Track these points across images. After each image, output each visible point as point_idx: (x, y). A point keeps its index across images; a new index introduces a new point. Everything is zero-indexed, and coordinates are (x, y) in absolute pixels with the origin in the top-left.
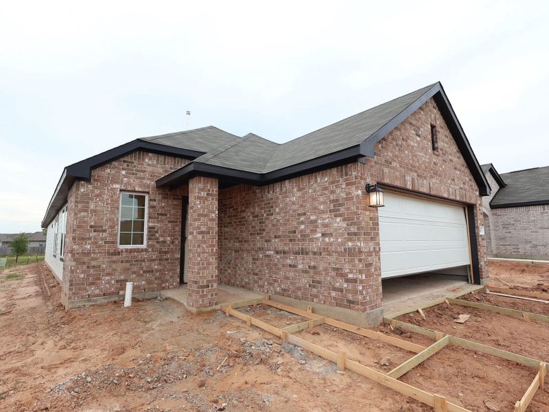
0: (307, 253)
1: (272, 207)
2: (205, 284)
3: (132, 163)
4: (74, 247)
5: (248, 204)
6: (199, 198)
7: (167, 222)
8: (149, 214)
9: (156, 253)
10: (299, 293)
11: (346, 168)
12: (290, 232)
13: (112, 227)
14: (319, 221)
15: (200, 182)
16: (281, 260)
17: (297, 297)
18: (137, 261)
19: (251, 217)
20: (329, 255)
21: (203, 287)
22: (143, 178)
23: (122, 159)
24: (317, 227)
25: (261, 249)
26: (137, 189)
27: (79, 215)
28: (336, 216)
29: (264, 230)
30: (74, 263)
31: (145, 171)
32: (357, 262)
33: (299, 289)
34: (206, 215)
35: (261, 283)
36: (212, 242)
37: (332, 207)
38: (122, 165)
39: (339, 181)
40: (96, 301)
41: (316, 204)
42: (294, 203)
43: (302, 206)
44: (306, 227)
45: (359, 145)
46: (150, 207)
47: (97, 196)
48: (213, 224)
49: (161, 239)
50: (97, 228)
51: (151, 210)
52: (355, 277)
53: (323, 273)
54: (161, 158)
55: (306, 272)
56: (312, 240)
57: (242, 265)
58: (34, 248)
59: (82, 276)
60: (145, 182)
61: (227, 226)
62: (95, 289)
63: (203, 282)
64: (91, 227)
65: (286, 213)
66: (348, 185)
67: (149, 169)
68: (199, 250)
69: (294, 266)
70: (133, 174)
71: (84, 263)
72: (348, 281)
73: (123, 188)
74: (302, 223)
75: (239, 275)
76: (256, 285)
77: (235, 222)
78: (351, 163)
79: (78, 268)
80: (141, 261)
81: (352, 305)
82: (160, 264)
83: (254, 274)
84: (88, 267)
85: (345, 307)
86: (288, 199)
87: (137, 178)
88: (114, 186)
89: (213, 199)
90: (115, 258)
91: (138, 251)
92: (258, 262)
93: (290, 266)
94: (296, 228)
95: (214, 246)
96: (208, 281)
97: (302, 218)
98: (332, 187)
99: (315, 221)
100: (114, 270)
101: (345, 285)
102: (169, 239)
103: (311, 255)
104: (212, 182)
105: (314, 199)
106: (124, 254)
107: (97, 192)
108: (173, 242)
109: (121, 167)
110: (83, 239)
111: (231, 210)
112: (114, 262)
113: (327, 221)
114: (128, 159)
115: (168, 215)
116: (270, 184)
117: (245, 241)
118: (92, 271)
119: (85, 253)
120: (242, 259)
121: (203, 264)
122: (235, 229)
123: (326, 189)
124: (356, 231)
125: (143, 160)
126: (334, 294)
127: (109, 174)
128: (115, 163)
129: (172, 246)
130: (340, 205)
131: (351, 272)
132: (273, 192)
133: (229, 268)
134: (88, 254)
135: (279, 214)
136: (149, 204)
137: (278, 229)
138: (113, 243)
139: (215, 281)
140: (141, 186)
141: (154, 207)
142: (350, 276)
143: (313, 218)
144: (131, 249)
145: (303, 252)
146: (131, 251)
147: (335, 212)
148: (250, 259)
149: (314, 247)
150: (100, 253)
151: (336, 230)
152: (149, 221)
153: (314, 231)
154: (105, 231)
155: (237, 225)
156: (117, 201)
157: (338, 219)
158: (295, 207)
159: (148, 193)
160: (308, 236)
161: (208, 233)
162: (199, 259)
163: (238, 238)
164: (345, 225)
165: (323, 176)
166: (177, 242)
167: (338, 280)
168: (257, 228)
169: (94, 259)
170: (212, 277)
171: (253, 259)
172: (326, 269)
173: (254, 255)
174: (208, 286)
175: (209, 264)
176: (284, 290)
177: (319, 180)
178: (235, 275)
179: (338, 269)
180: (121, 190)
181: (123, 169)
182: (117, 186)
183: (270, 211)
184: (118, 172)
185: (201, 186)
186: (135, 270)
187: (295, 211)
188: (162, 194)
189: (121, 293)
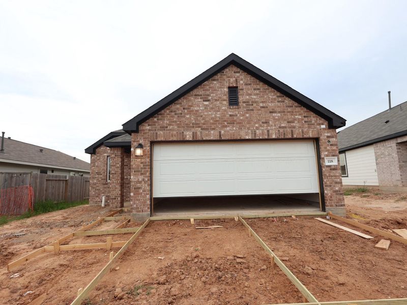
21: (113, 199)
34: (114, 166)
36: (118, 178)
47: (98, 160)
48: (118, 169)
50: (98, 173)
64: (96, 173)
88: (105, 155)
89: (118, 158)
90: (105, 186)
95: (118, 180)
96: (116, 197)
104: (118, 150)
107: (98, 158)
110: (93, 178)
112: (105, 188)
121: (113, 188)
139: (119, 196)
154: (101, 174)
161: (116, 174)
169: (97, 186)
170: (118, 194)
174: (115, 199)
175: (116, 188)
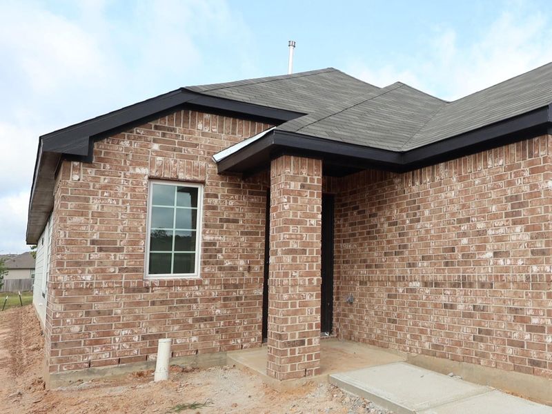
0: (471, 285)
1: (419, 208)
2: (297, 338)
3: (173, 130)
4: (60, 278)
5: (381, 205)
6: (286, 192)
7: (237, 234)
8: (206, 219)
9: (218, 287)
10: (459, 351)
11: (530, 144)
12: (445, 250)
13: (134, 243)
14: (490, 232)
15: (288, 164)
16: (432, 297)
17: (455, 358)
18: (182, 302)
19: (386, 226)
20: (504, 286)
21: (293, 344)
22: (194, 158)
23: (153, 124)
24: (486, 241)
25: (401, 279)
26: (181, 176)
27: (69, 222)
28: (515, 223)
29: (405, 247)
30: (60, 307)
31: (197, 145)
32: (544, 297)
33: (459, 344)
35: (400, 335)
36: (311, 267)
37: (509, 209)
38: (152, 133)
39: (519, 166)
40: (104, 372)
41: (486, 202)
42: (452, 202)
43: (464, 206)
44: (471, 241)
45: (547, 106)
46: (208, 208)
47: (105, 188)
48: (311, 237)
49: (228, 263)
50: (103, 246)
51: (208, 214)
52: (542, 322)
53: (495, 317)
54: (228, 122)
55: (470, 316)
56: (478, 263)
57: (372, 306)
58: (20, 280)
59: (76, 329)
60: (196, 163)
61: (348, 241)
62: (102, 352)
63: (293, 336)
64: (93, 242)
65: (439, 217)
66: (532, 171)
67: (205, 141)
68: (285, 282)
69: (452, 307)
70: (175, 150)
71: (79, 306)
72: (531, 329)
73: (154, 174)
74: (465, 234)
75: (367, 323)
76: (393, 340)
77: (361, 234)
78: (538, 136)
79: (67, 316)
80: (190, 301)
81: (536, 368)
82: (225, 306)
83: (390, 320)
84: (88, 313)
85: (527, 371)
86: (443, 195)
87: (183, 157)
88: (138, 170)
89: (312, 194)
90: (140, 297)
91: (184, 284)
92: (396, 301)
93: (446, 306)
94: (455, 242)
95: (312, 274)
96: (303, 335)
97: (464, 227)
98: (509, 176)
99: (484, 232)
100: (138, 317)
101: (527, 337)
102: (242, 262)
103: (477, 288)
104: (310, 166)
105: (482, 196)
106: (158, 291)
107: (104, 181)
108: (249, 269)
109: (151, 138)
111: (355, 213)
112: (138, 304)
113: (501, 230)
114: (165, 122)
115: (241, 223)
116: (417, 169)
117: (377, 266)
118: (95, 320)
119: (81, 289)
120: (372, 295)
121: (293, 305)
122: (361, 245)
123: (500, 178)
124: (544, 248)
125: (194, 125)
126: (510, 351)
127: (127, 149)
128: (140, 131)
129: (247, 275)
130: (522, 205)
131: (536, 314)
132: (421, 183)
133: (351, 311)
134: (89, 289)
135: (429, 219)
136: (205, 202)
137: (428, 245)
138: (135, 270)
139: (315, 334)
140: (189, 171)
141: (214, 208)
142: (535, 321)
143: (480, 226)
144: (170, 282)
145: (466, 283)
146: (170, 284)
147: (514, 217)
148: (384, 295)
149: (481, 274)
150: (112, 288)
151: (515, 246)
152: (204, 233)
153: (481, 248)
154: (120, 250)
155: (365, 239)
156: (144, 197)
157: (518, 228)
158: (455, 208)
159: (203, 183)
160: (473, 256)
161: (304, 252)
162: (286, 296)
163: (365, 261)
164: (527, 238)
165: (496, 156)
166: (256, 268)
167: (516, 328)
168: (395, 243)
169: (99, 299)
170: (310, 326)
171: (389, 296)
172: (499, 311)
173: (390, 290)
174: (302, 343)
175: (304, 304)
176: (436, 346)
177: (490, 162)
178: (360, 324)
179: (516, 309)
180: (151, 178)
181: (155, 141)
182: (144, 171)
183: (415, 215)
184: (145, 146)
185: (290, 171)
186: (178, 317)
187: (453, 214)
188: (230, 185)
189: (151, 357)
